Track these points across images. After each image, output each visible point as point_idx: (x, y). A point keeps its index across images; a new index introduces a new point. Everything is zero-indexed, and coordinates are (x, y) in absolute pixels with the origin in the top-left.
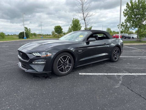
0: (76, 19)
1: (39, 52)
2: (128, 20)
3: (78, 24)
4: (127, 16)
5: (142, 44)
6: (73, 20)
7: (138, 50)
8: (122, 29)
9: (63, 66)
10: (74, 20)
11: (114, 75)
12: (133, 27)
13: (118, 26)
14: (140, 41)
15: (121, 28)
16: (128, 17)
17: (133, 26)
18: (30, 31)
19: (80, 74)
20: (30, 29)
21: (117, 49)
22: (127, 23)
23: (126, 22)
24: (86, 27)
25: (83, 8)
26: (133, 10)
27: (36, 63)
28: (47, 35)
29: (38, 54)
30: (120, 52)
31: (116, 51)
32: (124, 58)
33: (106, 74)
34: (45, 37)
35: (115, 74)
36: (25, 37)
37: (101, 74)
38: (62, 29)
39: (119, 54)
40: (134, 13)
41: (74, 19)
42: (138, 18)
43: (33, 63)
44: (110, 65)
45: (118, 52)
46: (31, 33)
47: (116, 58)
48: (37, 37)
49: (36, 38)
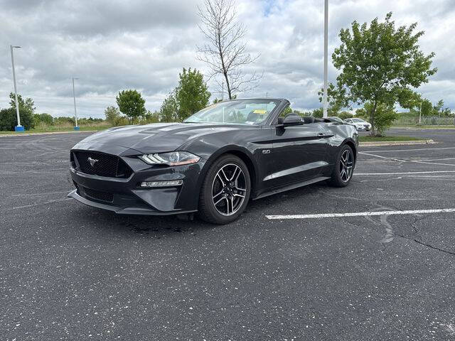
0: (192, 71)
1: (159, 154)
2: (346, 79)
3: (198, 86)
4: (343, 67)
5: (386, 144)
6: (182, 73)
7: (383, 159)
8: (331, 104)
9: (226, 195)
10: (187, 72)
11: (364, 217)
12: (358, 98)
13: (319, 94)
14: (380, 136)
15: (328, 100)
16: (345, 70)
17: (358, 94)
18: (29, 106)
19: (270, 217)
20: (29, 100)
21: (348, 150)
22: (345, 86)
23: (340, 85)
24: (230, 94)
25: (221, 39)
26: (358, 51)
27: (154, 184)
28: (91, 119)
29: (159, 160)
30: (355, 159)
31: (345, 157)
32: (362, 178)
33: (341, 215)
34: (84, 126)
35: (365, 214)
36: (19, 125)
37: (326, 215)
38: (143, 102)
39: (351, 165)
40: (361, 59)
41: (184, 70)
42: (371, 72)
43: (144, 185)
44: (334, 194)
45: (350, 159)
46: (36, 112)
47: (345, 178)
48: (55, 127)
49: (54, 130)
